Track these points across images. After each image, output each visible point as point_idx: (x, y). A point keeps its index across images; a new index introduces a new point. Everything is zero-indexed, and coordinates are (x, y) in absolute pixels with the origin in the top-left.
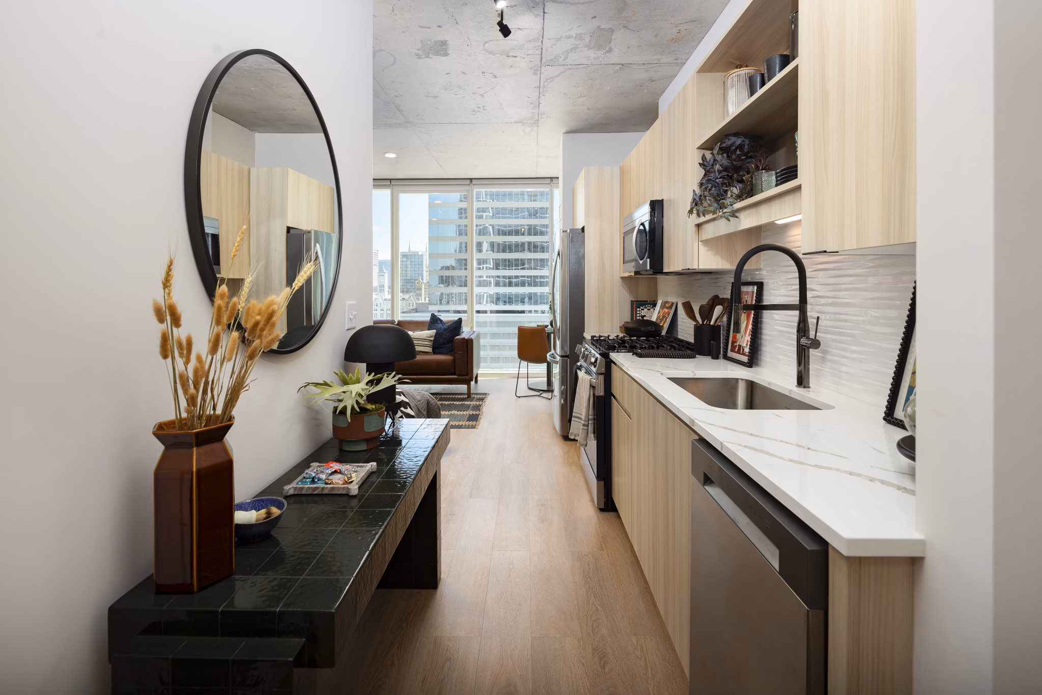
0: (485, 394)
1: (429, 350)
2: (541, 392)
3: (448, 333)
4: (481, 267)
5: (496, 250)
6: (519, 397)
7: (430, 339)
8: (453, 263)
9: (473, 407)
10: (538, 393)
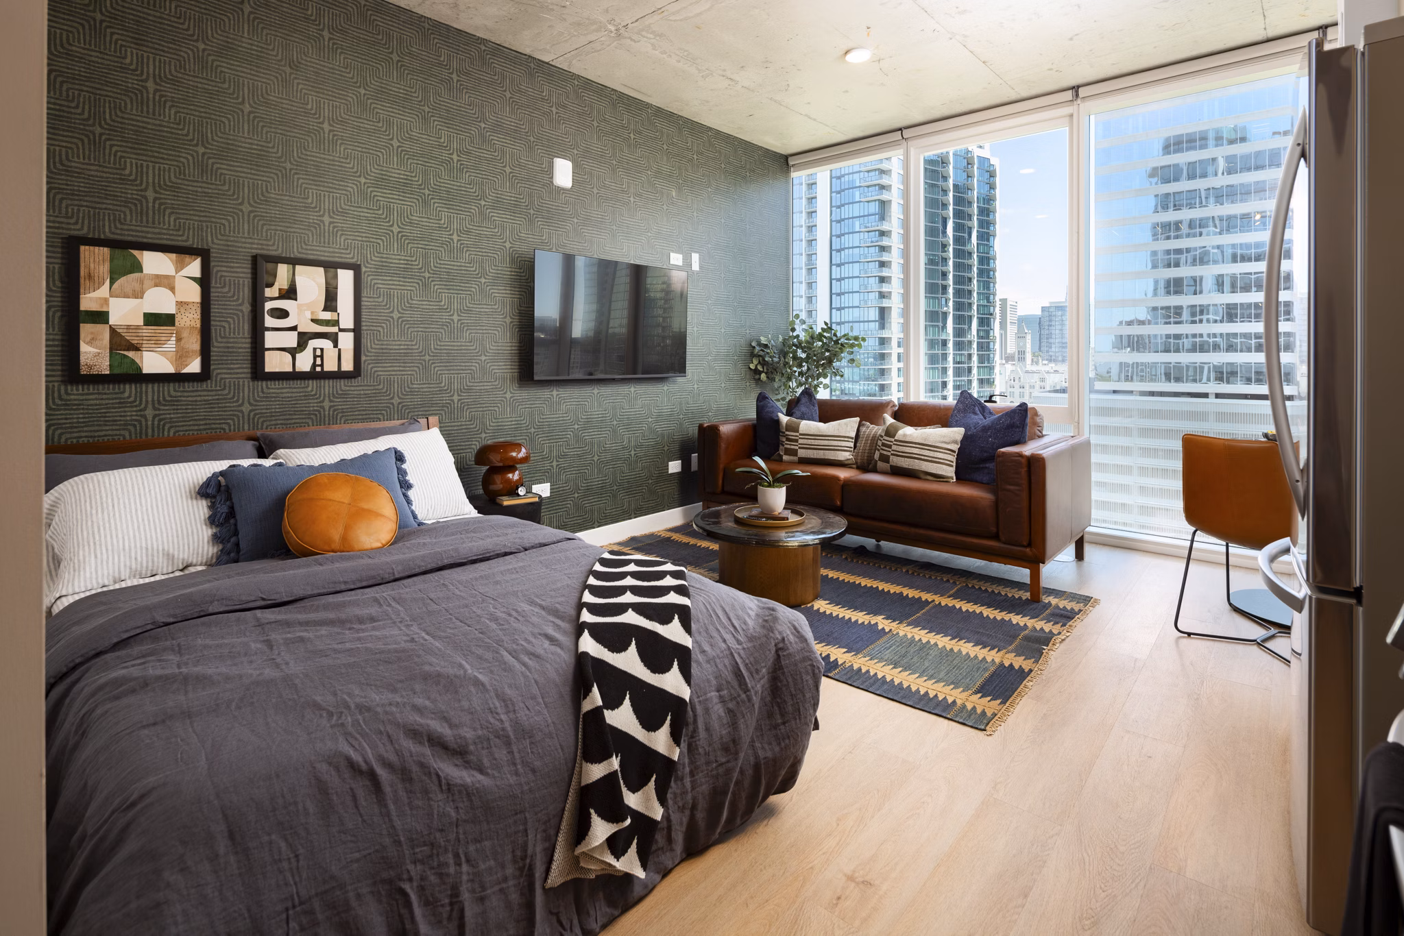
0: (1086, 600)
1: (950, 472)
2: (1273, 631)
3: (990, 437)
4: (1197, 319)
5: (1229, 290)
6: (1189, 634)
7: (949, 447)
8: (1142, 314)
9: (1027, 638)
10: (1258, 632)
